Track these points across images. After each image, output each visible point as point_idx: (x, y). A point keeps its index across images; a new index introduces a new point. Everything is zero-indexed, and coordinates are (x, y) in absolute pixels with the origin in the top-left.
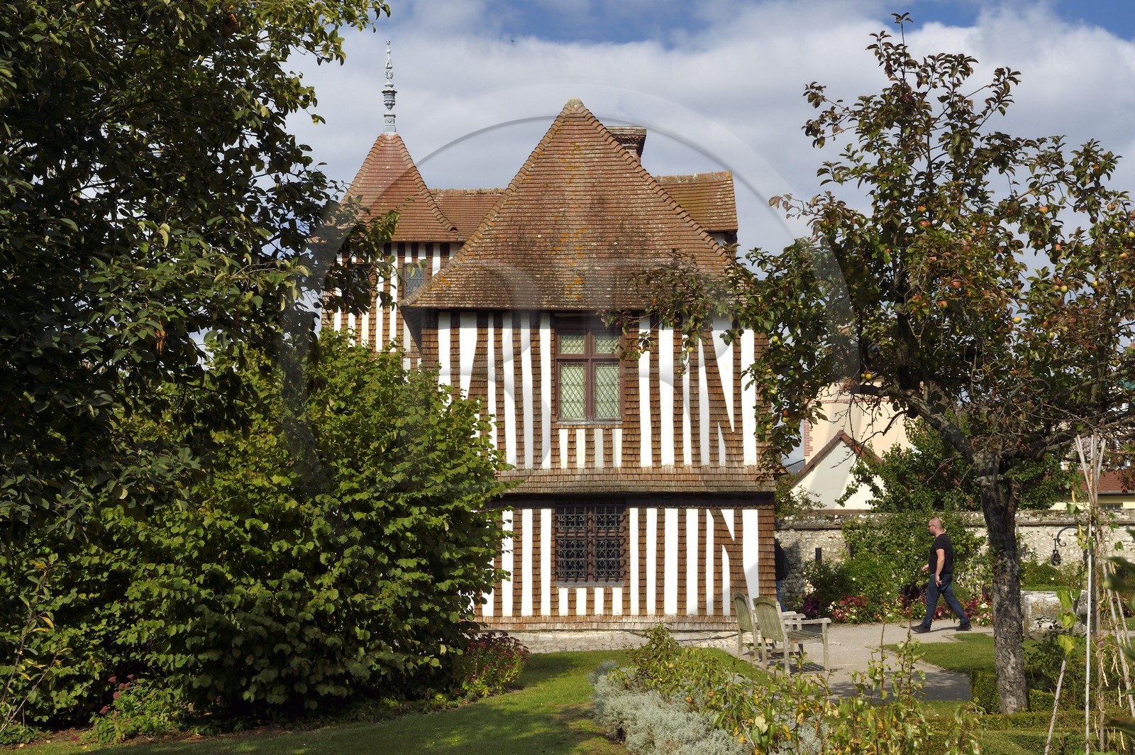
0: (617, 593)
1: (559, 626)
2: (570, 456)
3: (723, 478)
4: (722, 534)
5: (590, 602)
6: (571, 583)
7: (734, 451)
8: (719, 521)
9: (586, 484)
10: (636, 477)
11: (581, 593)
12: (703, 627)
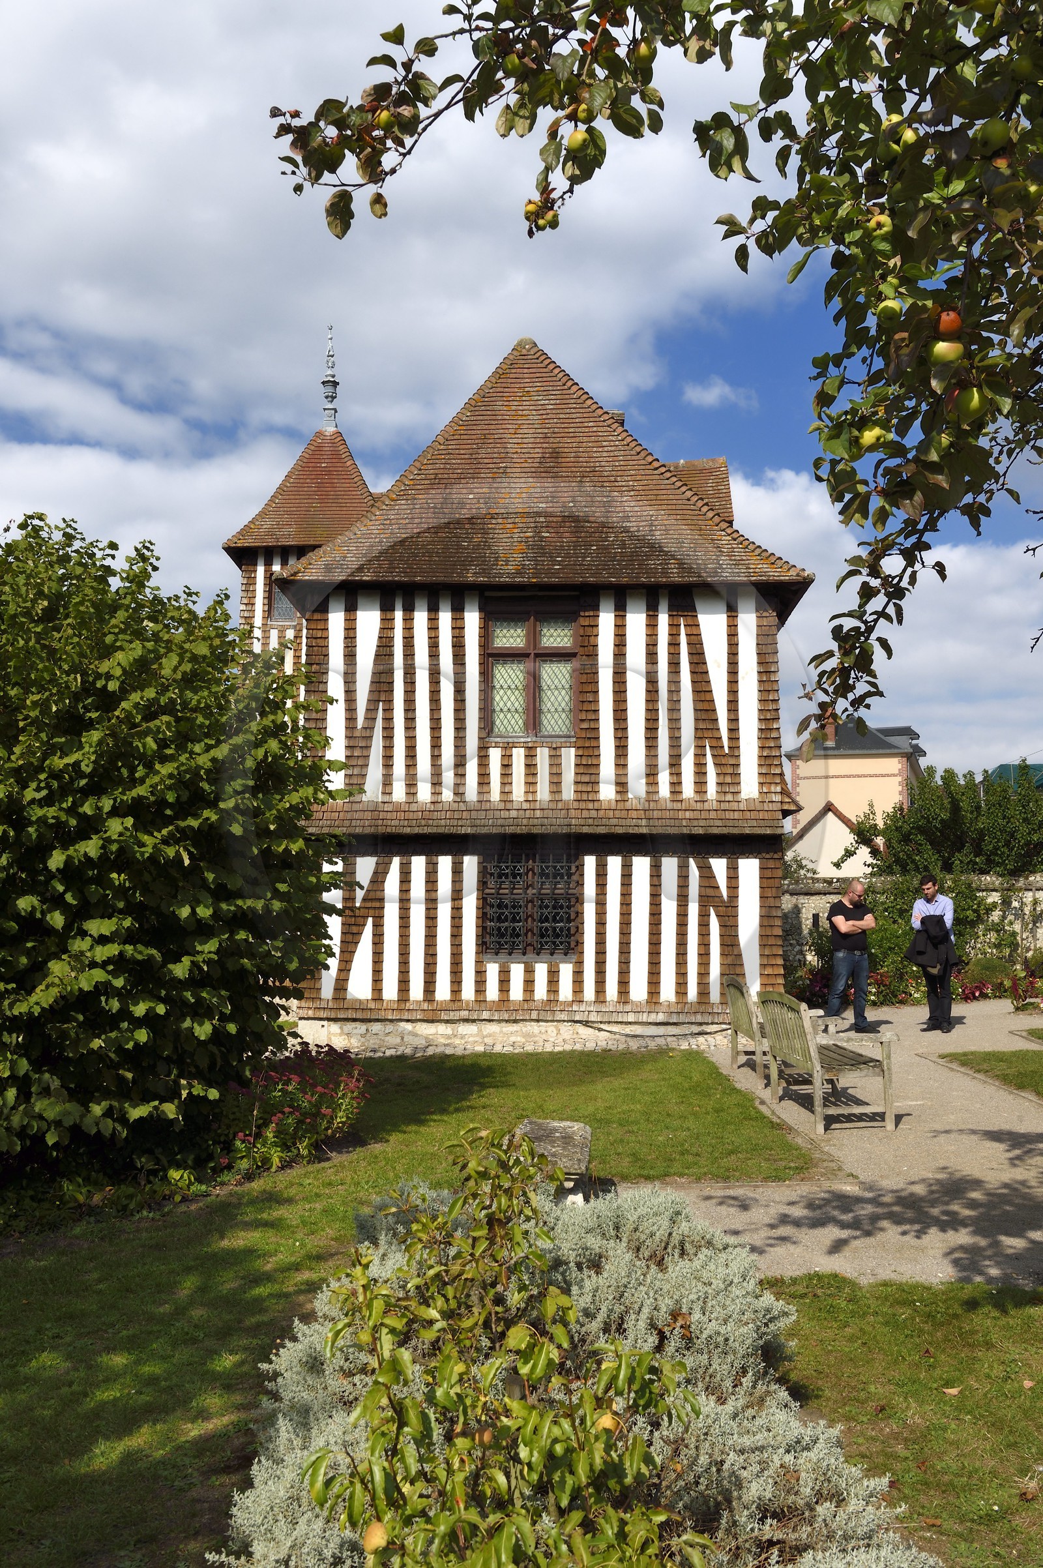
0: (566, 971)
1: (485, 1015)
2: (503, 784)
3: (713, 815)
4: (710, 892)
5: (529, 983)
6: (503, 957)
7: (728, 779)
8: (707, 874)
9: (525, 822)
10: (593, 814)
11: (517, 971)
12: (682, 1018)
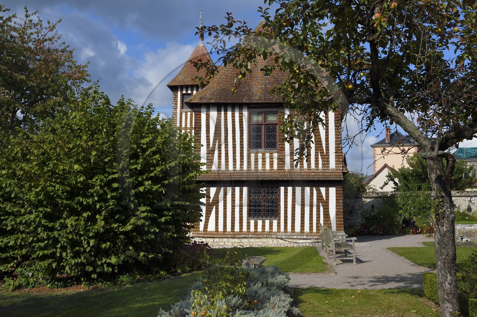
0: (275, 222)
1: (250, 236)
2: (255, 165)
3: (321, 174)
4: (320, 198)
5: (264, 226)
6: (256, 218)
7: (326, 163)
8: (319, 193)
9: (262, 176)
10: (283, 174)
11: (260, 222)
12: (311, 237)
